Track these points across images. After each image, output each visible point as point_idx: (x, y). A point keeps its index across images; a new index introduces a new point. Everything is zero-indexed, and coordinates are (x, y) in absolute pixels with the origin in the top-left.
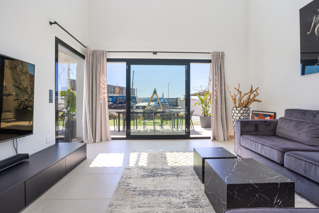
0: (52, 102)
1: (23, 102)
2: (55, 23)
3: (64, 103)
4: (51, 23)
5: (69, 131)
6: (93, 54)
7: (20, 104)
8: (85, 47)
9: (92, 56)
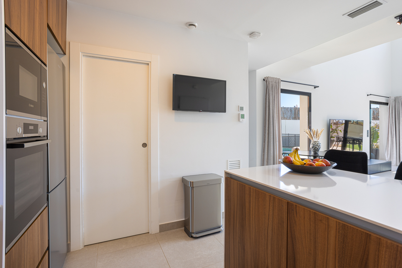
0: (368, 137)
2: (371, 95)
4: (368, 95)
6: (395, 100)
8: (389, 98)
9: (395, 102)
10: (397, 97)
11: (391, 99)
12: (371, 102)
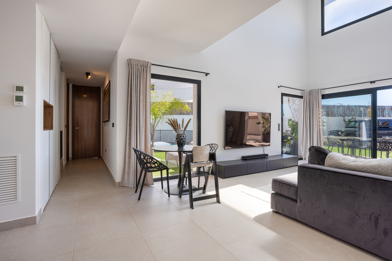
0: (280, 130)
1: (267, 128)
2: (281, 86)
3: (290, 130)
4: (279, 87)
5: (293, 150)
6: (310, 93)
7: (265, 130)
8: (303, 91)
9: (309, 95)
10: (312, 90)
11: (305, 92)
12: (283, 95)
